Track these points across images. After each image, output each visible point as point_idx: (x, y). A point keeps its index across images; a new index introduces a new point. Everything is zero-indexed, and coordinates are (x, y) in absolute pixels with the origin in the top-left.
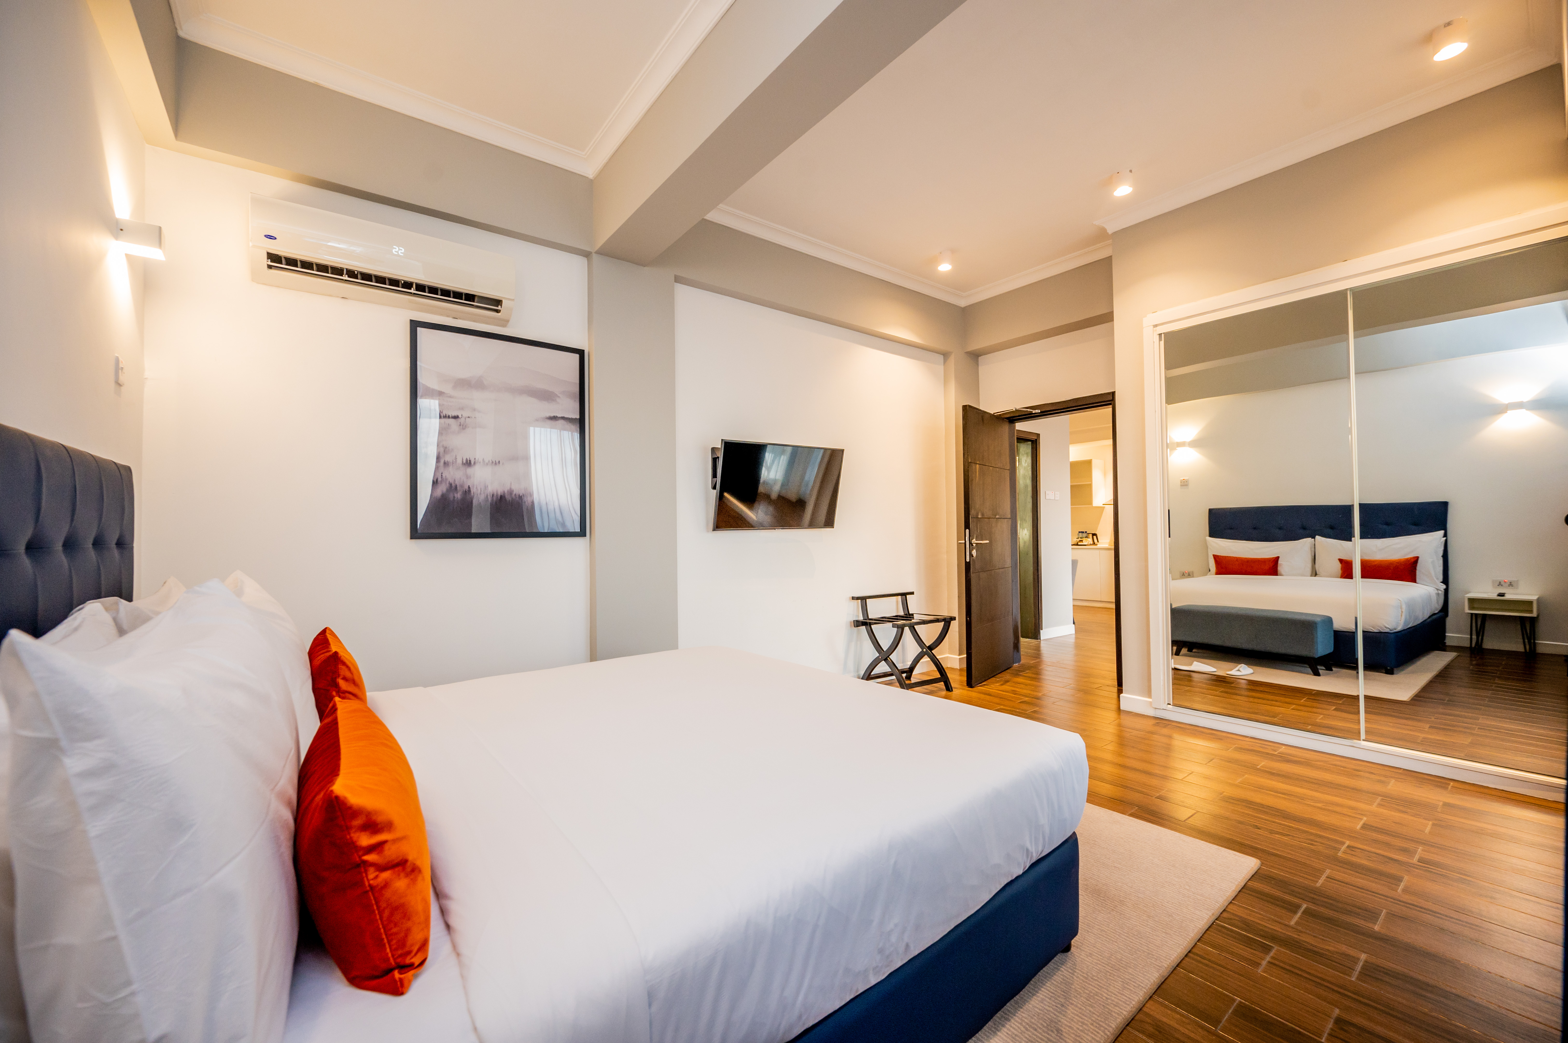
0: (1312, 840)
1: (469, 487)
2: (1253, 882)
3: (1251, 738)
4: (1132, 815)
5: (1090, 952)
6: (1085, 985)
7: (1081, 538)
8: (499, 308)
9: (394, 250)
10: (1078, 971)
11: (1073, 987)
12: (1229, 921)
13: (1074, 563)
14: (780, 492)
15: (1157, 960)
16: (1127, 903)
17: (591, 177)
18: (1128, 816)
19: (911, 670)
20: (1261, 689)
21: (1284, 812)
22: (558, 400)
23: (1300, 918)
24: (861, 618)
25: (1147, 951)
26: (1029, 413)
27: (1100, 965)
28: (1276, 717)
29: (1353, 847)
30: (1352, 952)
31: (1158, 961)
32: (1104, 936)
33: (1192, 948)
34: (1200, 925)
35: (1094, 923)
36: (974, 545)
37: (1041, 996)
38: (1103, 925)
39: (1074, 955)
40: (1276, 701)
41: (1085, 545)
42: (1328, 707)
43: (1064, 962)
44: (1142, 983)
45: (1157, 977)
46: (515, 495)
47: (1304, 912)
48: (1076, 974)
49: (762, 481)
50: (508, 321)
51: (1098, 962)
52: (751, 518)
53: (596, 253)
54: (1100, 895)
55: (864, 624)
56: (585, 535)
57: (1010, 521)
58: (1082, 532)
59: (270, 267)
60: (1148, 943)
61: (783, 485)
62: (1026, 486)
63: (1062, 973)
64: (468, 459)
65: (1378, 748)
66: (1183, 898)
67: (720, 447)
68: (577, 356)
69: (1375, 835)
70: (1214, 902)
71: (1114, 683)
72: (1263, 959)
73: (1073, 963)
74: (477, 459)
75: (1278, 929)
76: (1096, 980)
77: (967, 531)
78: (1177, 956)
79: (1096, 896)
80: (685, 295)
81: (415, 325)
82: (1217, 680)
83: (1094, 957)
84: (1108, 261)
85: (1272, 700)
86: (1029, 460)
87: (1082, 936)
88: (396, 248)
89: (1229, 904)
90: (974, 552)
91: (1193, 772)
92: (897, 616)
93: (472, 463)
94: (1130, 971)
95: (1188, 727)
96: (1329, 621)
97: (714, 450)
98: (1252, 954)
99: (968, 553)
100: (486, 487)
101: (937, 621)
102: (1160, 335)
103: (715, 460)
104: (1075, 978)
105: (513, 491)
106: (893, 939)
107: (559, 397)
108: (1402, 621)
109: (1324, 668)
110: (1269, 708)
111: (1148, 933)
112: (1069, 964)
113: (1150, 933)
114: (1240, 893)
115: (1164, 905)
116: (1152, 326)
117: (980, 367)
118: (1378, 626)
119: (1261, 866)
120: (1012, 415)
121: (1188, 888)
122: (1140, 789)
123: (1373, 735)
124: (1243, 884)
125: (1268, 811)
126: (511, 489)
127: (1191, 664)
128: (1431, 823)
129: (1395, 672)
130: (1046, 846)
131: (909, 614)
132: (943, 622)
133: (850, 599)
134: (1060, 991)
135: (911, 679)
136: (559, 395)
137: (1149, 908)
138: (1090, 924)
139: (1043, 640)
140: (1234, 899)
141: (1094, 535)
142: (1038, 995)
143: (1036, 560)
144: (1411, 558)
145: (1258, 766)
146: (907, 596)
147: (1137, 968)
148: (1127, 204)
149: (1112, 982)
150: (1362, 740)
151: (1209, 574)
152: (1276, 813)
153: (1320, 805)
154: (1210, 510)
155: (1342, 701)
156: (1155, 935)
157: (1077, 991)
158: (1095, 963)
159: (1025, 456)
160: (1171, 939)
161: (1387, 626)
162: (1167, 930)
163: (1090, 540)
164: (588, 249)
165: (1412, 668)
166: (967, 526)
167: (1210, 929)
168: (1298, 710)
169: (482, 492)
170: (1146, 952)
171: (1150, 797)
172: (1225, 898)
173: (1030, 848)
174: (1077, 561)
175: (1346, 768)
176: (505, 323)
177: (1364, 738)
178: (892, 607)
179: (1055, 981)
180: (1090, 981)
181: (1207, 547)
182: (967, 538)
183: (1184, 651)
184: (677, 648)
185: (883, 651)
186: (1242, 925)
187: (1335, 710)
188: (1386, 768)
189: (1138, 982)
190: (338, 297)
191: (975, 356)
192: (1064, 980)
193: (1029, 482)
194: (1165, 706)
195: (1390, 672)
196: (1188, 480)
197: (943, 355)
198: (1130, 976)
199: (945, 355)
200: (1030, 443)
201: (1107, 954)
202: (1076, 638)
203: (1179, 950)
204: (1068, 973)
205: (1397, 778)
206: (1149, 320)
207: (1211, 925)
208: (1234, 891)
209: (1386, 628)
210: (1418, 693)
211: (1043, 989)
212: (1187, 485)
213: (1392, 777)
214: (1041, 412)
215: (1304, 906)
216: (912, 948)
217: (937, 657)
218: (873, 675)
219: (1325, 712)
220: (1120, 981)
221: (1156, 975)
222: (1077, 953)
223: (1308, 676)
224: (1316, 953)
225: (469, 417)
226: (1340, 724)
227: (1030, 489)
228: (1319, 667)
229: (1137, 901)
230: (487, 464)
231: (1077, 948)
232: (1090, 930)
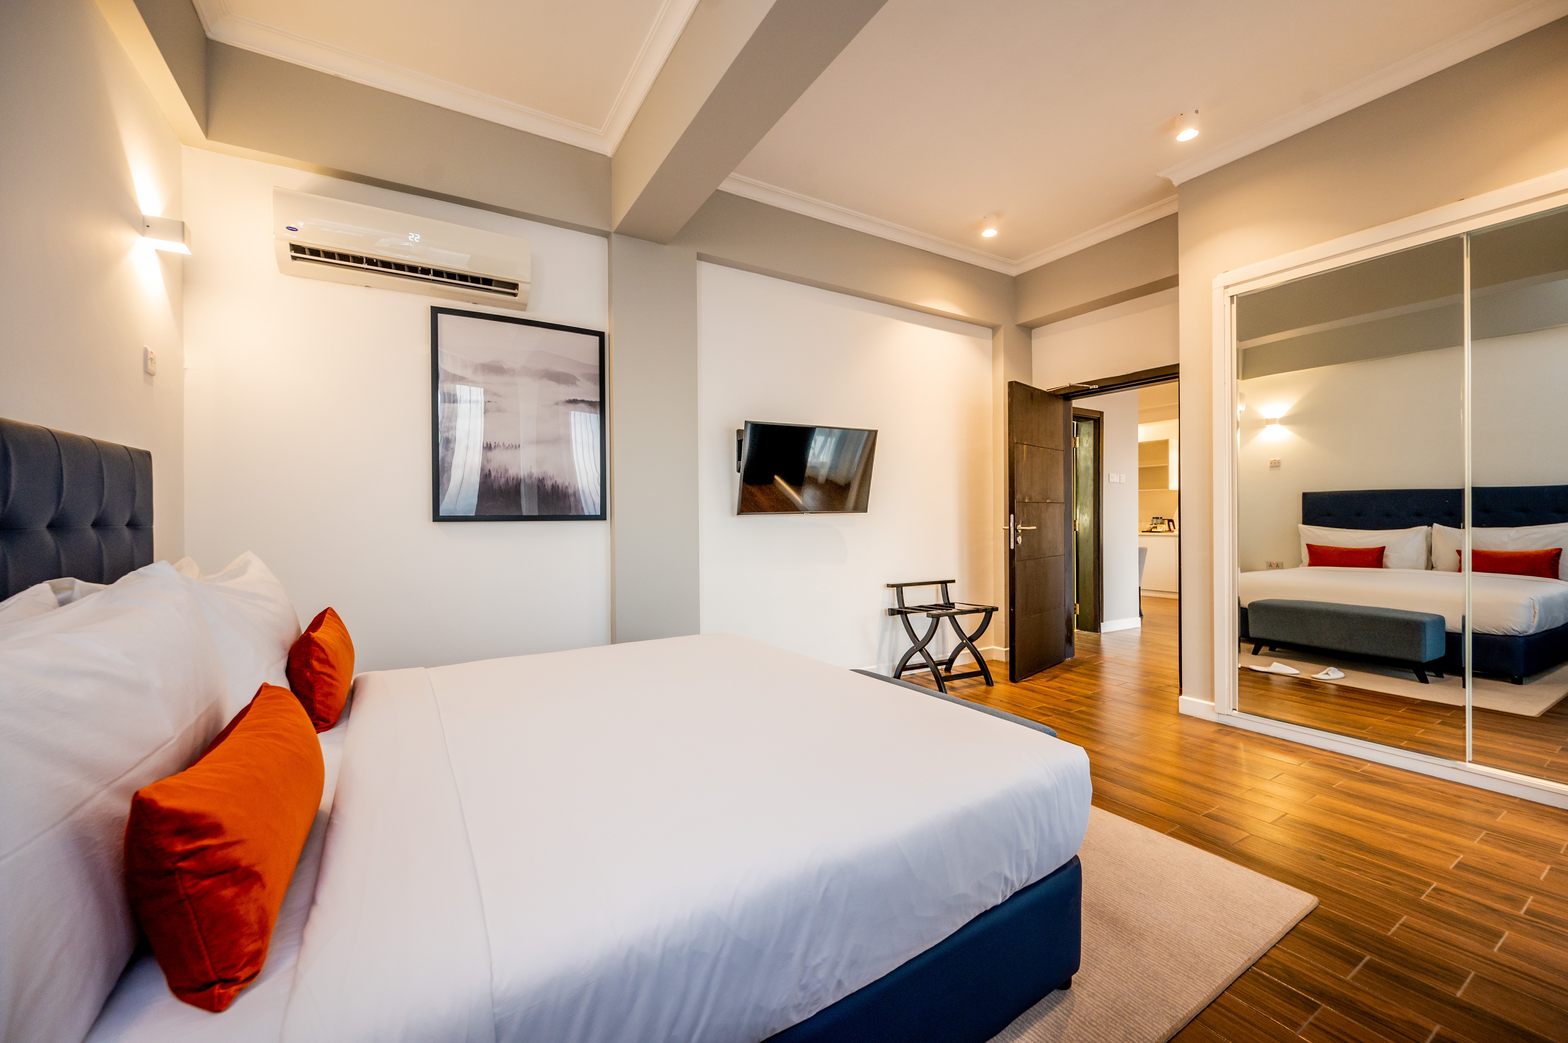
0: (1387, 878)
1: (490, 471)
2: (1306, 924)
3: (1331, 752)
4: (1171, 834)
5: (1093, 991)
6: (1080, 1031)
7: (1155, 524)
8: (515, 291)
9: (410, 237)
10: (1074, 1013)
11: (1066, 1031)
12: (1269, 969)
13: (1142, 552)
14: (828, 475)
15: (1171, 1008)
16: (1147, 938)
17: (609, 155)
18: (1167, 835)
19: (950, 663)
20: (1352, 695)
21: (1356, 842)
22: (578, 383)
23: (1359, 972)
24: (896, 607)
25: (1161, 996)
26: (1087, 388)
27: (1102, 1008)
28: (1365, 729)
29: (1441, 890)
30: (1422, 1021)
31: (1172, 1010)
32: (1112, 974)
33: (1218, 997)
34: (1231, 971)
35: (1104, 958)
36: (1020, 531)
37: (1027, 1039)
38: (1114, 961)
39: (1074, 993)
40: (1368, 711)
41: (1159, 532)
42: (1433, 720)
43: (1061, 1001)
44: (1148, 1035)
45: (1168, 1028)
46: (535, 478)
47: (1366, 965)
48: (1071, 1016)
49: (809, 465)
50: (526, 305)
51: (1101, 1004)
52: (798, 502)
53: (614, 233)
54: (1118, 925)
55: (899, 612)
56: (605, 519)
57: (1063, 507)
58: (1156, 518)
59: (294, 258)
60: (1165, 987)
61: (831, 468)
62: (1087, 468)
63: (1056, 1014)
64: (489, 443)
65: (1487, 773)
66: (1215, 937)
67: (744, 429)
68: (597, 338)
69: (1471, 877)
70: (1253, 944)
71: (1177, 683)
72: (1305, 1019)
73: (1070, 1003)
74: (497, 443)
75: (1330, 984)
76: (1095, 1026)
77: (1012, 516)
78: (1197, 1006)
79: (1112, 925)
80: (708, 274)
81: (436, 311)
82: (1298, 683)
83: (1096, 998)
84: (1174, 217)
85: (1363, 710)
86: (1091, 440)
87: (1087, 972)
88: (411, 235)
89: (1271, 948)
90: (1019, 539)
91: (1252, 788)
92: (935, 605)
93: (493, 447)
94: (1137, 1018)
95: (1255, 736)
96: (1441, 621)
97: (739, 432)
98: (1291, 1011)
99: (1012, 540)
100: (506, 471)
101: (977, 611)
102: (1232, 297)
103: (740, 443)
104: (1070, 1021)
105: (533, 474)
106: (821, 974)
107: (578, 380)
108: (1535, 623)
109: (1434, 674)
110: (1356, 717)
111: (1166, 975)
112: (1066, 1004)
113: (1168, 975)
114: (1289, 936)
115: (1191, 942)
116: (1223, 288)
117: (1033, 341)
118: (1504, 628)
119: (1319, 904)
120: (1067, 391)
121: (1223, 924)
122: (1186, 804)
123: (1482, 755)
124: (1292, 925)
125: (1338, 839)
126: (531, 472)
127: (1270, 665)
128: (1549, 867)
129: (1524, 682)
130: (1033, 873)
131: (950, 604)
132: (984, 613)
133: (885, 587)
134: (1049, 1035)
135: (951, 671)
136: (578, 378)
137: (1173, 945)
138: (1099, 958)
139: (1103, 633)
140: (1279, 942)
141: (1170, 521)
142: (1023, 1037)
143: (1097, 548)
144: (1552, 550)
145: (1334, 785)
146: (948, 584)
147: (1146, 1016)
148: (1192, 148)
149: (1114, 1030)
150: (1467, 761)
151: (1300, 566)
152: (1349, 843)
153: (1404, 836)
154: (1305, 495)
155: (1451, 713)
156: (1174, 978)
157: (1069, 1037)
158: (1097, 1005)
159: (1087, 436)
160: (1193, 984)
161: (1516, 629)
162: (1190, 973)
163: (1165, 527)
164: (606, 229)
165: (1547, 678)
166: (1012, 510)
167: (1244, 977)
168: (1393, 722)
169: (503, 476)
170: (1160, 998)
171: (1197, 815)
172: (1267, 940)
173: (1008, 875)
174: (1147, 549)
175: (1446, 793)
176: (523, 307)
177: (1471, 760)
178: (931, 596)
179: (1045, 1022)
180: (1087, 1026)
181: (1299, 536)
182: (1011, 523)
183: (1265, 649)
184: (699, 633)
185: (919, 641)
186: (1284, 975)
187: (1439, 724)
188: (1497, 796)
189: (1143, 1033)
190: (361, 286)
191: (1028, 329)
192: (1056, 1022)
193: (1090, 464)
194: (1230, 712)
195: (1519, 682)
196: (1280, 460)
197: (992, 328)
198: (1136, 1024)
199: (994, 329)
200: (1092, 422)
201: (1112, 996)
202: (1142, 632)
203: (1201, 999)
204: (1062, 1014)
205: (1510, 809)
206: (1220, 281)
207: (1245, 972)
208: (1279, 933)
209: (1514, 630)
210: (1552, 708)
211: (1030, 1031)
212: (1279, 466)
213: (1503, 807)
214: (1099, 388)
215: (1368, 958)
216: (846, 984)
217: (978, 650)
218: (908, 665)
219: (1428, 725)
220: (1123, 1030)
221: (1168, 1026)
222: (1078, 991)
223: (1413, 683)
224: (1374, 1018)
225: (489, 402)
226: (1445, 741)
227: (1091, 471)
228: (1427, 673)
229: (1160, 935)
230: (507, 448)
231: (1079, 985)
232: (1097, 966)
